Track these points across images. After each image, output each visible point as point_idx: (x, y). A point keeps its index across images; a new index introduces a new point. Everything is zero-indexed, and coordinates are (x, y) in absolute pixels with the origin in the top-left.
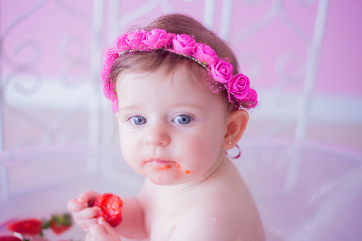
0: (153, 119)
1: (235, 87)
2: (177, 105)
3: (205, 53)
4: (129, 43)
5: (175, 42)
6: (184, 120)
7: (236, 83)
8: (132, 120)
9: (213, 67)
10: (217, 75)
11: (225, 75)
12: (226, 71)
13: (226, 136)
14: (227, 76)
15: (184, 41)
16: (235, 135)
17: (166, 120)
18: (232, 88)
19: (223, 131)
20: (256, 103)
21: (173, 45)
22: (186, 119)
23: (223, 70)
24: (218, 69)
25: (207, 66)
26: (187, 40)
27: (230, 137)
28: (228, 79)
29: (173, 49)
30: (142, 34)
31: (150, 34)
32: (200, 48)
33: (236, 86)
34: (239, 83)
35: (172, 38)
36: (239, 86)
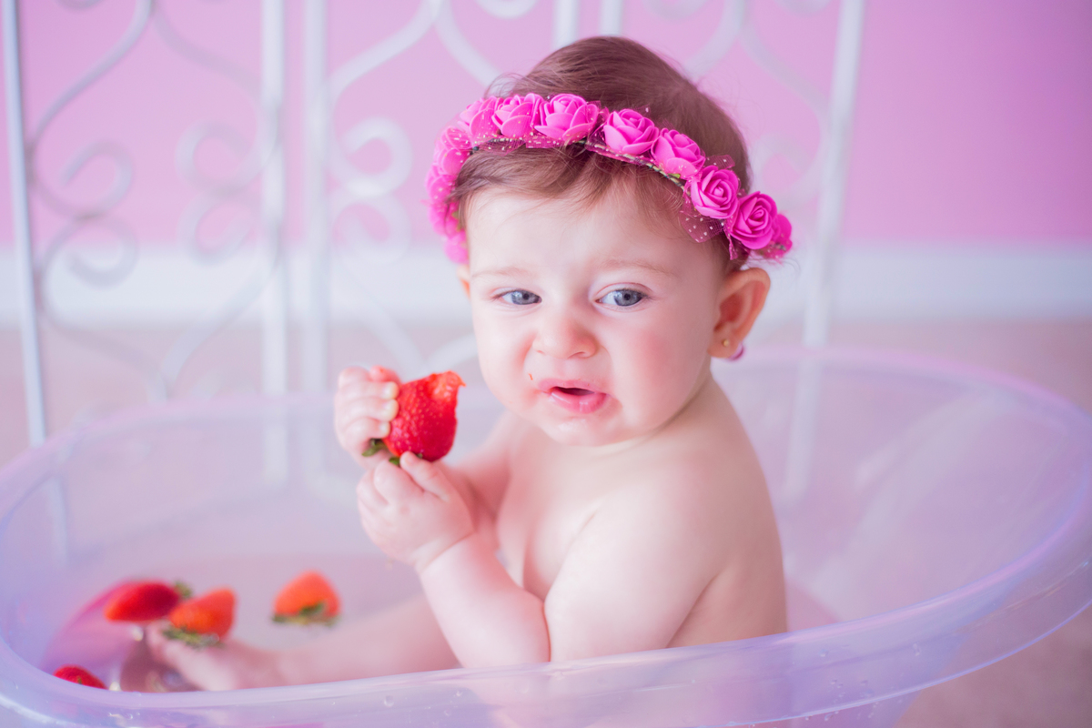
0: (556, 296)
1: (743, 225)
2: (613, 264)
3: (677, 154)
4: (501, 127)
5: (607, 128)
6: (627, 297)
7: (747, 215)
8: (508, 298)
9: (695, 186)
10: (704, 205)
11: (721, 204)
12: (725, 194)
13: (718, 327)
14: (726, 205)
15: (631, 130)
16: (737, 324)
17: (585, 300)
18: (736, 227)
19: (710, 315)
20: (789, 245)
21: (603, 134)
22: (631, 297)
23: (719, 192)
24: (706, 192)
25: (683, 182)
26: (636, 124)
27: (727, 329)
28: (728, 212)
29: (604, 143)
30: (530, 107)
31: (551, 110)
32: (665, 141)
33: (747, 222)
34: (752, 217)
35: (600, 120)
36: (753, 223)
